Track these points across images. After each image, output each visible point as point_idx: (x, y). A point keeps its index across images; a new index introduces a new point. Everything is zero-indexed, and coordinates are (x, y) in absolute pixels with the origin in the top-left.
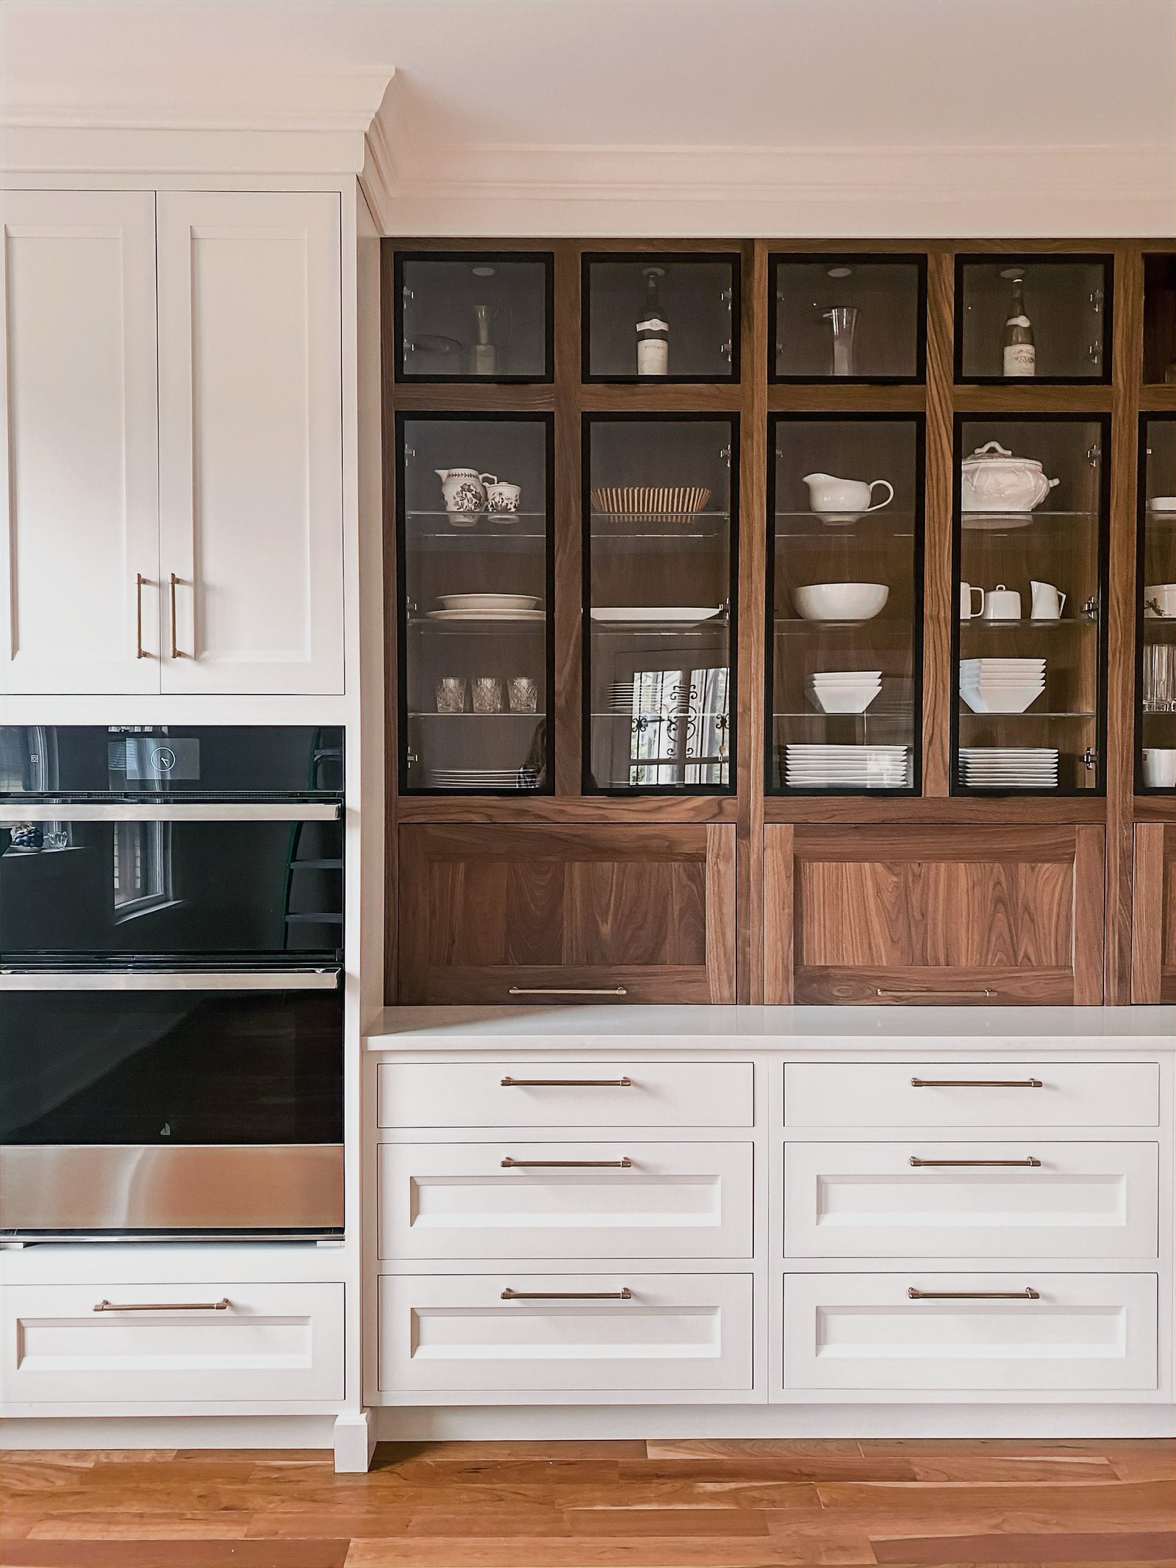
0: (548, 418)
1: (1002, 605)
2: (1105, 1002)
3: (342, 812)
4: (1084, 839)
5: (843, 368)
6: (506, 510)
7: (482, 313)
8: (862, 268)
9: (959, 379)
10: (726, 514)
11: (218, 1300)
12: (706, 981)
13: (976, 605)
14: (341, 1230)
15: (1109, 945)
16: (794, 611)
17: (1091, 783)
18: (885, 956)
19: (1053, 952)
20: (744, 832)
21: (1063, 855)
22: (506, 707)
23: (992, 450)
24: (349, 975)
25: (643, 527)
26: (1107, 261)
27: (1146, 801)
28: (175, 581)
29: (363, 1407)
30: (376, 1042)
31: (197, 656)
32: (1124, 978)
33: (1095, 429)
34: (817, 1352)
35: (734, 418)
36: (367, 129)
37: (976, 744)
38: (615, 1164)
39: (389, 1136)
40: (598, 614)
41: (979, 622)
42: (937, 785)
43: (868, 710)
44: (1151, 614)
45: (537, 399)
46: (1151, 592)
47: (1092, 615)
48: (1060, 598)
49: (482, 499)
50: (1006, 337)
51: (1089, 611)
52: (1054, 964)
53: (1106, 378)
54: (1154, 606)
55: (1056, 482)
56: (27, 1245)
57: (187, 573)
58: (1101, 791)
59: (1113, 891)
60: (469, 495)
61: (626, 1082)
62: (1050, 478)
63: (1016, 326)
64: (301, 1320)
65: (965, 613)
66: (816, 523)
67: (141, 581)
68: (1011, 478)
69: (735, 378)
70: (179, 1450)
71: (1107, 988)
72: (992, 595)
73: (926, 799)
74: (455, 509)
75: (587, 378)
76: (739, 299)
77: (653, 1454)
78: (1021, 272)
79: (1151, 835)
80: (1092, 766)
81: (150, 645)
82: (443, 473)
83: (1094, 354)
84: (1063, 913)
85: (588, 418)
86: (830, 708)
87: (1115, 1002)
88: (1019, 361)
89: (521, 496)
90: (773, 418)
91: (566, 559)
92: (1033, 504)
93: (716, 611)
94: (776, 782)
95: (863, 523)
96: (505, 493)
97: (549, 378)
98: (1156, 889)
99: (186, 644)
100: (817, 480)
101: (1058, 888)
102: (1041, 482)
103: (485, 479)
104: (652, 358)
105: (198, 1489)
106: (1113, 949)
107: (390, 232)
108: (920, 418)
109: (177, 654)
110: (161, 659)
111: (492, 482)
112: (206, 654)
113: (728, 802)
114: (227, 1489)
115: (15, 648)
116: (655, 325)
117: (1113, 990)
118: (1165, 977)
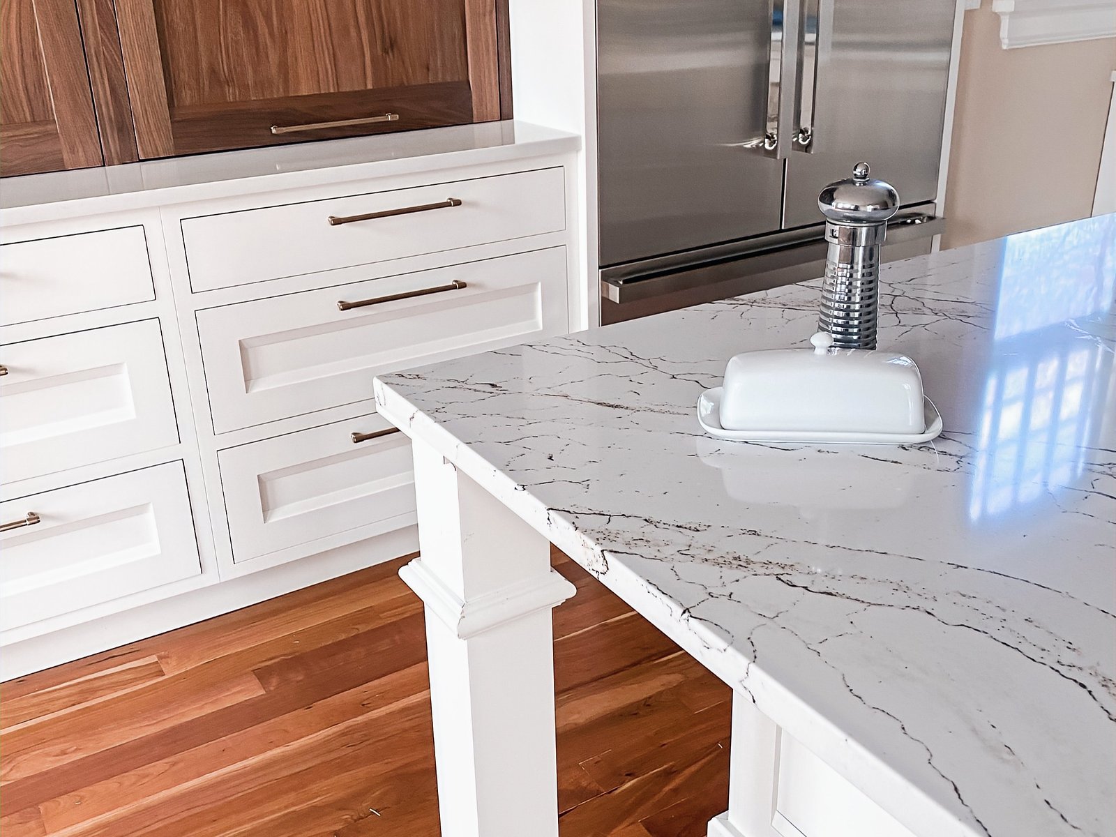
2: (106, 161)
15: (97, 86)
19: (25, 104)
32: (124, 128)
52: (29, 119)
59: (89, 19)
71: (105, 143)
84: (28, 50)
87: (119, 160)
98: (145, 10)
101: (14, 15)
106: (103, 91)
117: (114, 146)
118: (175, 121)
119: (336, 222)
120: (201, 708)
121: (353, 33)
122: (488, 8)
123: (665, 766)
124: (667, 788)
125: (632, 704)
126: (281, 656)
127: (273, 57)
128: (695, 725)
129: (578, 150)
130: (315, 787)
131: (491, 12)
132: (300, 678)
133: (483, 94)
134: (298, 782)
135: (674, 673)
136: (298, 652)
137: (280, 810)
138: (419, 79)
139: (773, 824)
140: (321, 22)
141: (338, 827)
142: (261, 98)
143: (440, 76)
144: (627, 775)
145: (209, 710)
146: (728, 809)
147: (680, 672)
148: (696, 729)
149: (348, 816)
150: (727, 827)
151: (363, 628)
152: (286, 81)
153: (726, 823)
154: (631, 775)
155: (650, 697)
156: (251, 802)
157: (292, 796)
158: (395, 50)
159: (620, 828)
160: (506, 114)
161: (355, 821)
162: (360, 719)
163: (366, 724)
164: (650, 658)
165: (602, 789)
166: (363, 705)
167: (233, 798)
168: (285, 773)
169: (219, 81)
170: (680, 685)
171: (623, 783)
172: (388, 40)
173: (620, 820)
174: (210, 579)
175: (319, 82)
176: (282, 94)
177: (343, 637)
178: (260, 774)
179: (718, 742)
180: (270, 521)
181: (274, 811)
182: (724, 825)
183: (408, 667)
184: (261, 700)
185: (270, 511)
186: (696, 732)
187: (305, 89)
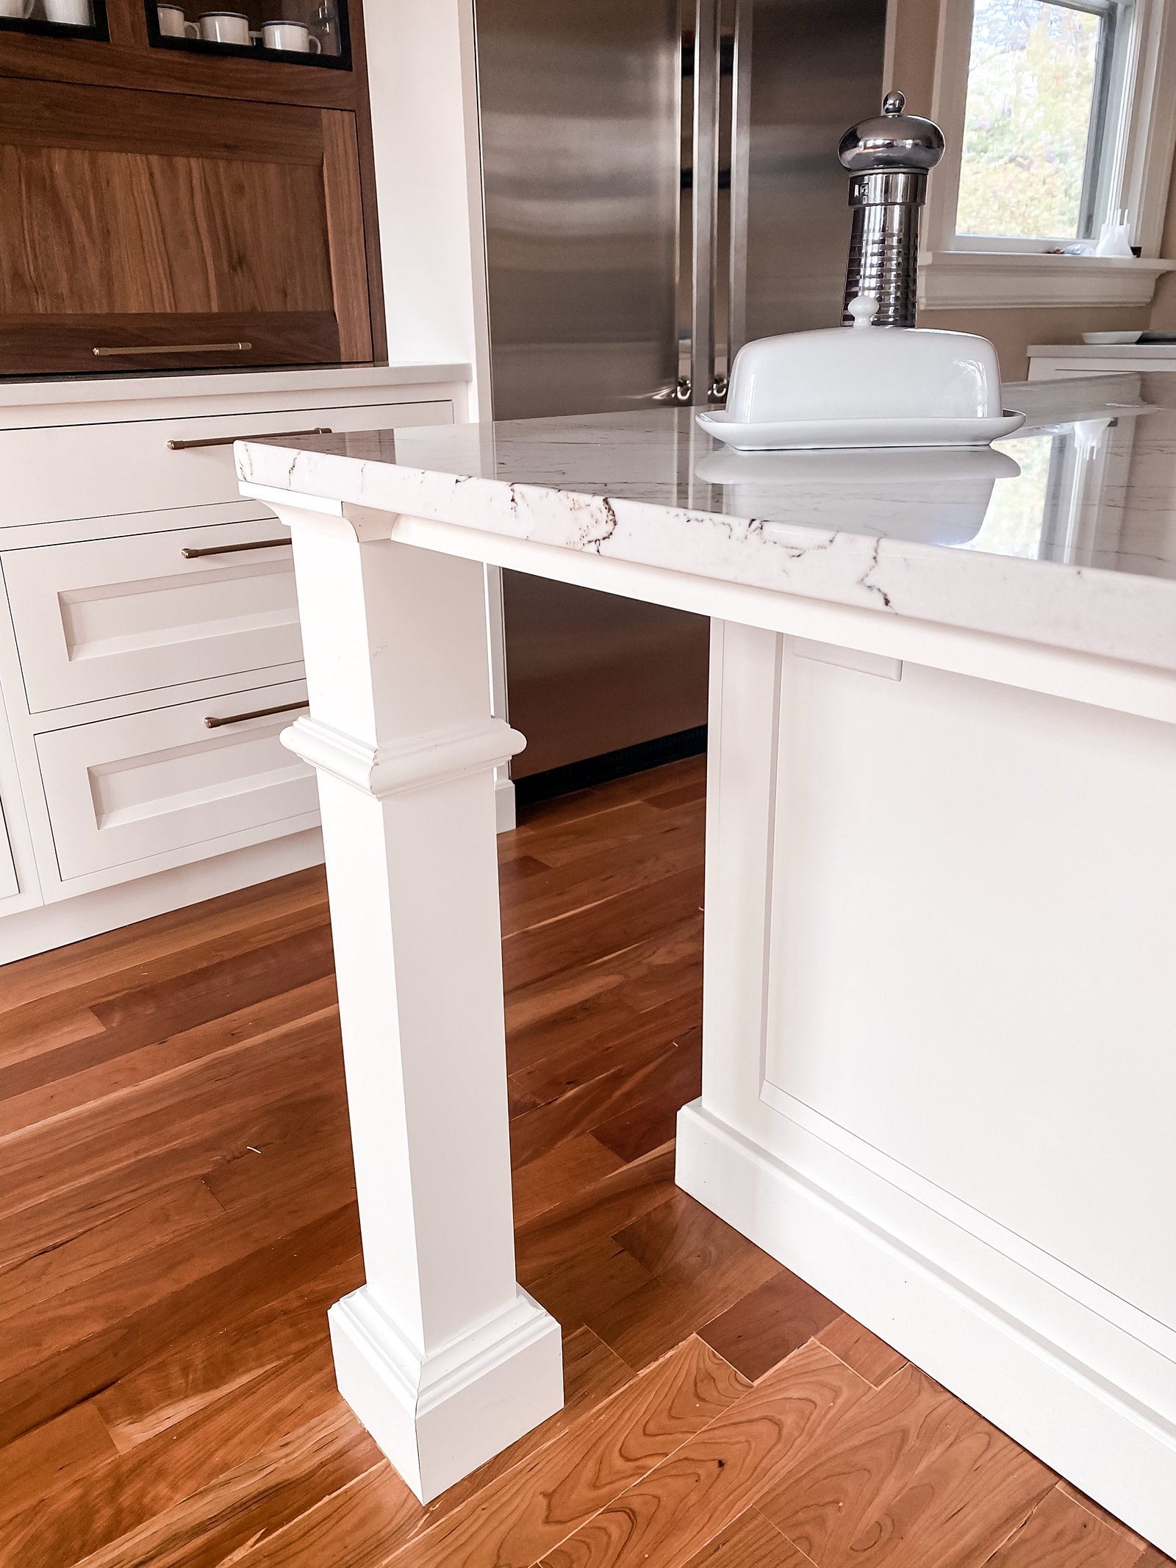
119: (178, 446)
120: (23, 1052)
121: (193, 241)
122: (355, 226)
123: (612, 1071)
124: (618, 1093)
125: (566, 1009)
126: (125, 989)
127: (93, 264)
128: (643, 1025)
129: (468, 382)
130: (176, 1127)
131: (358, 230)
132: (149, 1012)
133: (353, 336)
134: (152, 1123)
135: (613, 974)
136: (146, 984)
137: (128, 1157)
138: (274, 304)
139: (761, 1098)
140: (152, 227)
141: (205, 1171)
142: (79, 312)
143: (300, 303)
144: (569, 1083)
145: (31, 1053)
146: (701, 1095)
147: (619, 973)
148: (645, 1029)
149: (219, 1158)
150: (700, 1114)
151: (227, 955)
152: (110, 295)
153: (699, 1110)
154: (572, 1083)
155: (586, 1001)
156: (87, 1152)
157: (145, 1141)
158: (245, 268)
159: (565, 1140)
160: (378, 356)
161: (229, 1162)
162: (230, 1050)
163: (238, 1055)
164: (582, 961)
165: (538, 1101)
166: (233, 1035)
167: (65, 1149)
168: (135, 1115)
169: (24, 286)
170: (620, 986)
171: (564, 1092)
172: (235, 256)
173: (563, 1132)
174: (30, 901)
175: (152, 298)
176: (105, 310)
177: (205, 964)
178: (100, 1119)
179: (672, 1041)
180: (106, 827)
181: (121, 1159)
182: (698, 1113)
183: (286, 991)
184: (100, 1038)
185: (104, 815)
186: (644, 1031)
187: (135, 305)
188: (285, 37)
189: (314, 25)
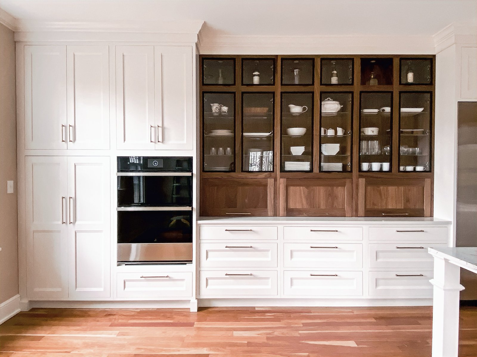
0: (234, 93)
1: (331, 132)
2: (353, 216)
3: (192, 174)
4: (348, 181)
5: (297, 82)
6: (225, 112)
7: (220, 71)
8: (301, 61)
9: (321, 84)
10: (272, 113)
11: (166, 276)
12: (267, 212)
13: (325, 132)
14: (192, 261)
16: (286, 133)
17: (349, 170)
18: (306, 206)
19: (341, 206)
20: (275, 180)
21: (343, 185)
22: (225, 154)
23: (329, 100)
24: (194, 208)
25: (254, 116)
26: (353, 59)
27: (361, 173)
28: (158, 126)
29: (196, 299)
30: (199, 222)
31: (163, 142)
32: (357, 211)
33: (350, 95)
34: (291, 287)
35: (273, 93)
36: (198, 33)
37: (325, 162)
38: (249, 247)
39: (202, 241)
40: (245, 134)
41: (326, 136)
42: (316, 170)
43: (302, 154)
44: (362, 134)
45: (232, 89)
46: (362, 130)
47: (350, 134)
48: (343, 131)
49: (220, 109)
50: (332, 75)
51: (349, 133)
52: (341, 208)
53: (352, 84)
54: (363, 132)
55: (342, 106)
56: (126, 265)
57: (160, 125)
58: (351, 171)
59: (354, 192)
60: (217, 109)
61: (251, 230)
62: (341, 105)
63: (334, 73)
64: (183, 280)
65: (323, 134)
66: (291, 115)
67: (151, 127)
68: (332, 105)
69: (274, 84)
70: (157, 308)
72: (328, 130)
73: (314, 173)
74: (214, 112)
75: (243, 85)
76: (275, 68)
77: (256, 309)
78: (335, 61)
79: (362, 181)
80: (349, 166)
81: (153, 140)
82: (212, 105)
83: (350, 79)
84: (343, 197)
85: (243, 93)
86: (294, 154)
87: (355, 216)
88: (334, 80)
89: (228, 109)
90: (282, 93)
91: (238, 123)
92: (337, 111)
93: (270, 134)
94: (282, 170)
95: (301, 115)
96: (225, 109)
97: (234, 84)
99: (160, 140)
100: (291, 106)
101: (342, 192)
102: (339, 106)
103: (221, 106)
104: (256, 80)
105: (162, 314)
106: (354, 205)
107: (201, 54)
108: (313, 93)
109: (158, 142)
110: (155, 142)
111: (222, 106)
112: (164, 142)
113: (272, 174)
114: (168, 315)
115: (124, 140)
116: (256, 73)
117: (354, 213)
118: (365, 211)
119: (398, 231)
120: (364, 320)
127: (384, 201)
132: (383, 321)
133: (427, 211)
138: (413, 207)
140: (394, 195)
142: (381, 209)
143: (418, 207)
152: (386, 206)
158: (409, 202)
160: (432, 215)
172: (407, 200)
174: (364, 297)
175: (393, 207)
180: (377, 288)
187: (390, 207)
188: (419, 168)
189: (425, 166)
